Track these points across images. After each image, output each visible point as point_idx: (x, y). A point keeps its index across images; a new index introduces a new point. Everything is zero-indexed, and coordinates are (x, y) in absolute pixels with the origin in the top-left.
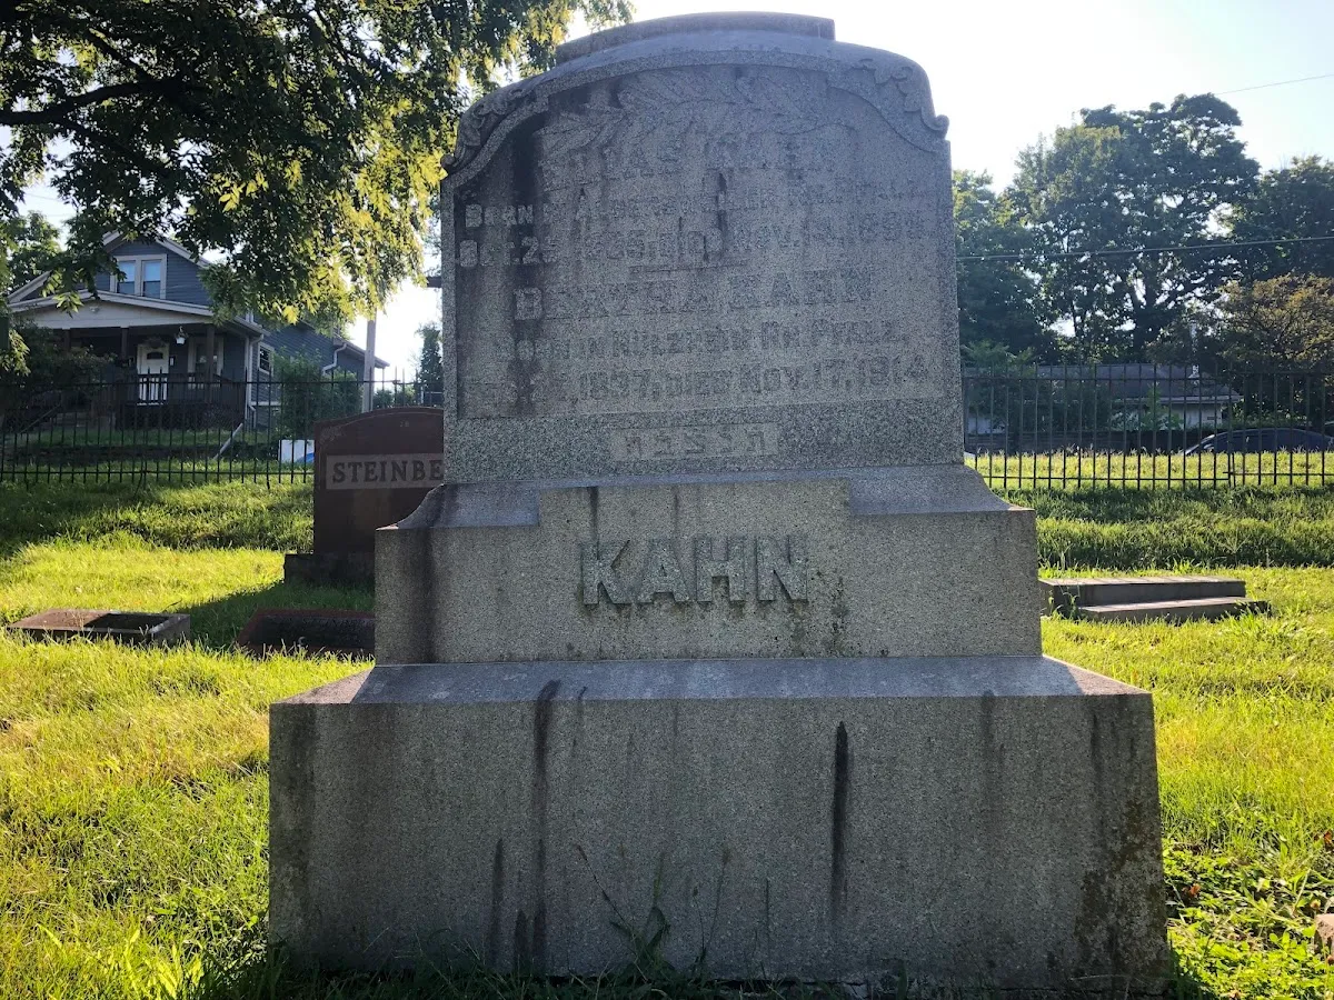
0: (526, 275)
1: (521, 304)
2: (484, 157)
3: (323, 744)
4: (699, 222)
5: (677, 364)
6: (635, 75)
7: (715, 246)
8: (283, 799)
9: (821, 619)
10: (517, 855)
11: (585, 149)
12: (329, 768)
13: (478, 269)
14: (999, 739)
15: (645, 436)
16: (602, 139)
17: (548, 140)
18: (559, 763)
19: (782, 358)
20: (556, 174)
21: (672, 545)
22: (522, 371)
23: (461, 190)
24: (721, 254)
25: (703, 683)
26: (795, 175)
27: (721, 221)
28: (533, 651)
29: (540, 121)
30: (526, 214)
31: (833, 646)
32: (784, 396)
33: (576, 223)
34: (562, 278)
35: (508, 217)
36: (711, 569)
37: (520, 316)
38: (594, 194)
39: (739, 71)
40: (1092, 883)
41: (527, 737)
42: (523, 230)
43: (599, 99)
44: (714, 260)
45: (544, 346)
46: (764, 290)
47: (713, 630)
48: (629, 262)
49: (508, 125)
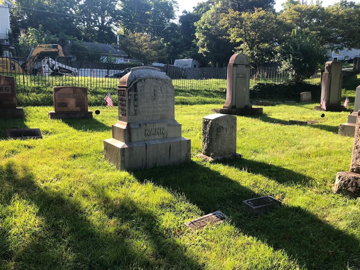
0: (136, 100)
1: (135, 103)
2: (131, 86)
3: (126, 152)
4: (153, 95)
5: (150, 110)
6: (147, 78)
7: (154, 97)
8: (122, 157)
9: (166, 135)
10: (144, 159)
11: (142, 86)
12: (126, 154)
13: (131, 99)
14: (181, 144)
15: (148, 117)
16: (143, 85)
17: (138, 85)
18: (148, 150)
19: (160, 109)
20: (139, 88)
21: (153, 129)
22: (135, 110)
23: (129, 90)
24: (155, 99)
25: (158, 142)
26: (161, 91)
27: (155, 95)
28: (141, 140)
29: (137, 83)
30: (136, 93)
31: (166, 137)
32: (160, 113)
33: (141, 94)
34: (139, 100)
35: (134, 93)
36: (157, 131)
37: (135, 104)
38: (143, 91)
39: (156, 79)
40: (187, 154)
41: (145, 148)
42: (135, 95)
43: (143, 81)
44: (154, 99)
45: (138, 108)
46: (159, 102)
47: (157, 137)
48: (146, 99)
49: (134, 83)
